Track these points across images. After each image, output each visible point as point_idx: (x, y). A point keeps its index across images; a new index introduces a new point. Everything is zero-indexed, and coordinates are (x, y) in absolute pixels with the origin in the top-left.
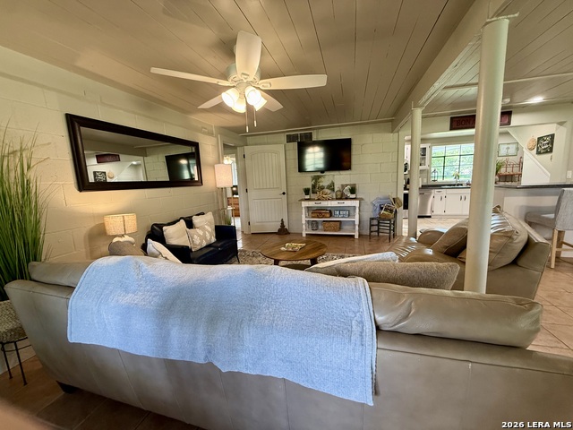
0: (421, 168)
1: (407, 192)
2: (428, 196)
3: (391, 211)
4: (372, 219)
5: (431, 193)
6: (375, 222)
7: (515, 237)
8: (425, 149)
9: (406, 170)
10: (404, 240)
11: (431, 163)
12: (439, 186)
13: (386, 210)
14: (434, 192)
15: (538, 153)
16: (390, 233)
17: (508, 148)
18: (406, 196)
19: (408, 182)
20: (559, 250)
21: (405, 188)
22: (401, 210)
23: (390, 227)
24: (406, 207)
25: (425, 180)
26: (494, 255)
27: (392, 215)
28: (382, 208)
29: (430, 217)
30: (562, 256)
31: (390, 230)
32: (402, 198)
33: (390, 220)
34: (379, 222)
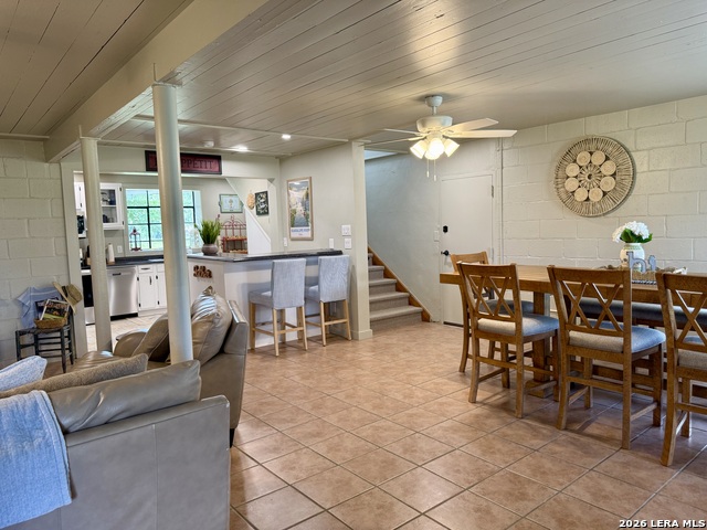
0: (107, 226)
1: (87, 272)
2: (129, 278)
3: (61, 312)
4: (20, 334)
5: (133, 272)
6: (28, 339)
7: (216, 321)
8: (112, 192)
9: (81, 230)
10: (91, 357)
11: (126, 218)
12: (145, 259)
13: (50, 311)
14: (139, 269)
15: (258, 213)
16: (63, 355)
17: (231, 201)
18: (87, 281)
19: (87, 254)
20: (282, 332)
21: (85, 265)
22: (79, 307)
23: (62, 343)
24: (89, 302)
25: (120, 249)
26: (200, 347)
27: (64, 320)
28: (40, 309)
29: (135, 315)
30: (287, 340)
31: (63, 349)
32: (79, 285)
33: (61, 330)
34: (37, 339)
